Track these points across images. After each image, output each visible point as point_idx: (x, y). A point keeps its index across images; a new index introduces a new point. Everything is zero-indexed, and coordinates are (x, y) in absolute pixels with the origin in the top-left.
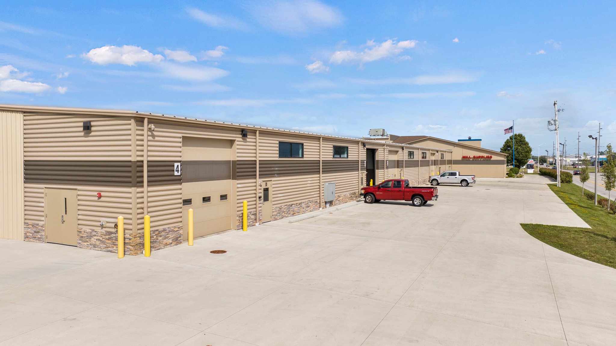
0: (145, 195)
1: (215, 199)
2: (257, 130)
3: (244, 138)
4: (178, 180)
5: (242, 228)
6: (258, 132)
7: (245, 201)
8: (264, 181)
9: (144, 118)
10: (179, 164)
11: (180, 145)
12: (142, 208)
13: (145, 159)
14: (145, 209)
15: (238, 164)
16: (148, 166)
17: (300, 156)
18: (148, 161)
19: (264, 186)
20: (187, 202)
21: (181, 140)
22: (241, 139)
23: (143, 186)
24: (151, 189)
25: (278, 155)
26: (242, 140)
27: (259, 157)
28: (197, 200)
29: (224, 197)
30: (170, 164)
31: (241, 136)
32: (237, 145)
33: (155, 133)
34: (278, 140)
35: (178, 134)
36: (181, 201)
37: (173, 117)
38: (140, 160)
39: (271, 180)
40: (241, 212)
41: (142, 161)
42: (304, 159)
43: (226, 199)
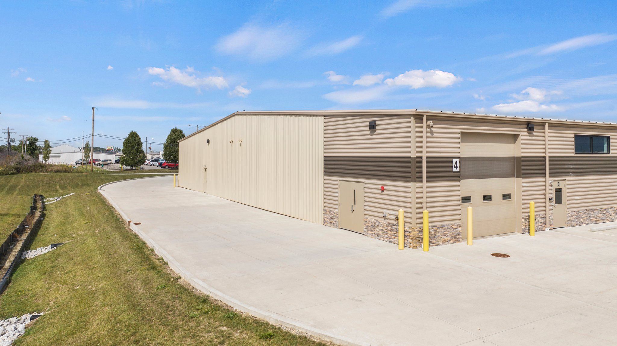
0: (424, 190)
1: (497, 197)
2: (545, 123)
3: (530, 131)
4: (457, 177)
5: (529, 232)
6: (547, 125)
7: (532, 202)
8: (555, 181)
9: (423, 115)
10: (458, 160)
11: (459, 140)
12: (421, 203)
13: (424, 155)
14: (424, 204)
15: (523, 161)
16: (427, 162)
17: (605, 151)
18: (427, 157)
19: (555, 186)
20: (466, 199)
21: (459, 136)
22: (526, 134)
23: (421, 182)
24: (429, 184)
25: (574, 151)
26: (528, 134)
27: (549, 153)
28: (477, 199)
29: (506, 196)
30: (448, 160)
31: (526, 130)
32: (522, 140)
33: (434, 130)
34: (573, 134)
35: (456, 130)
36: (460, 198)
37: (451, 112)
38: (419, 156)
39: (565, 180)
40: (527, 214)
41: (421, 157)
42: (611, 155)
43: (510, 198)
